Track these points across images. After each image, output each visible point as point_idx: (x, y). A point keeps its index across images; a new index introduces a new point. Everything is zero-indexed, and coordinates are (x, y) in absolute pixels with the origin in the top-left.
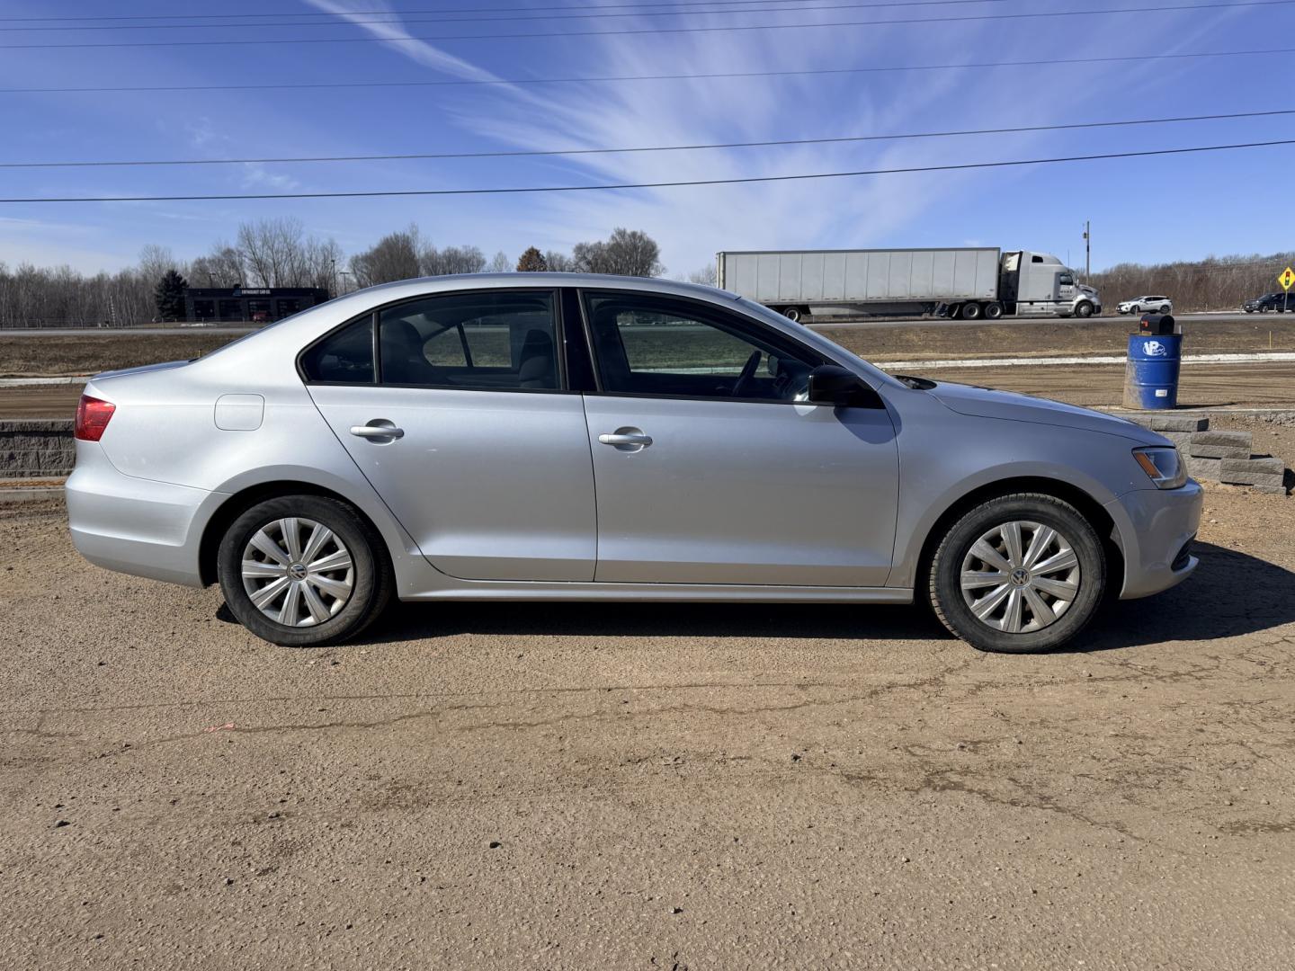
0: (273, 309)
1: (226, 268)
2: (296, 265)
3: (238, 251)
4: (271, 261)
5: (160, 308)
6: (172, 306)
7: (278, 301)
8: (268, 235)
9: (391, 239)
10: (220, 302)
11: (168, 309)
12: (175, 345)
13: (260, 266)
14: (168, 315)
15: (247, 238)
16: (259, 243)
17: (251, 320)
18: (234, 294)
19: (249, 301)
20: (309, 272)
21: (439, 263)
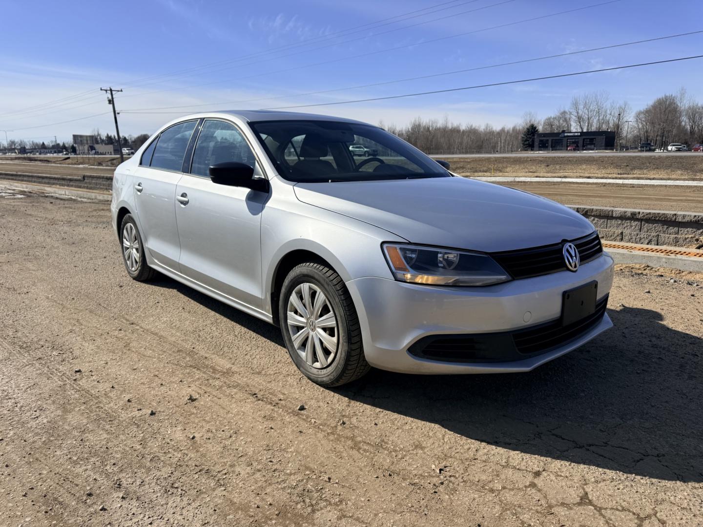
0: (581, 144)
1: (561, 122)
2: (601, 118)
3: (569, 112)
4: (587, 116)
5: (523, 144)
6: (529, 143)
7: (584, 139)
8: (587, 101)
9: (663, 99)
10: (552, 140)
11: (527, 145)
12: (499, 163)
13: (580, 119)
14: (526, 147)
15: (576, 105)
16: (581, 107)
17: (567, 150)
18: (560, 136)
19: (568, 139)
20: (608, 121)
21: (697, 113)
